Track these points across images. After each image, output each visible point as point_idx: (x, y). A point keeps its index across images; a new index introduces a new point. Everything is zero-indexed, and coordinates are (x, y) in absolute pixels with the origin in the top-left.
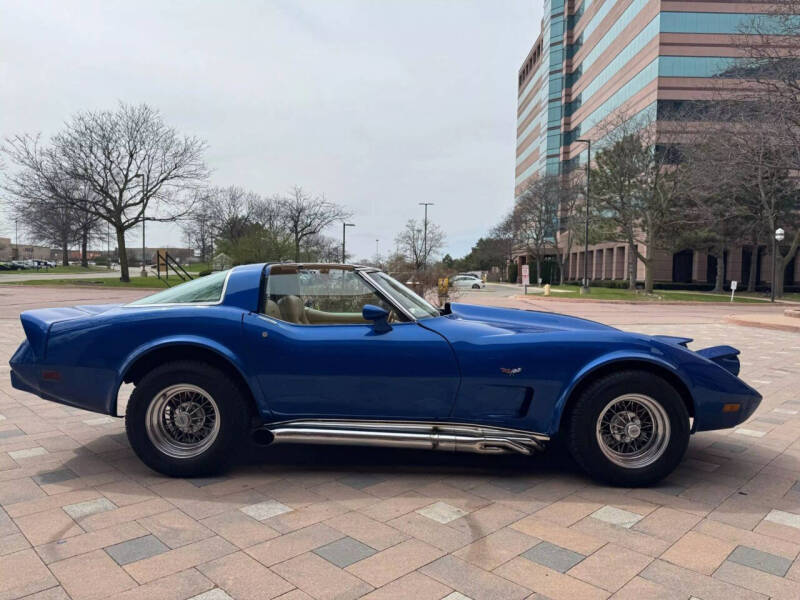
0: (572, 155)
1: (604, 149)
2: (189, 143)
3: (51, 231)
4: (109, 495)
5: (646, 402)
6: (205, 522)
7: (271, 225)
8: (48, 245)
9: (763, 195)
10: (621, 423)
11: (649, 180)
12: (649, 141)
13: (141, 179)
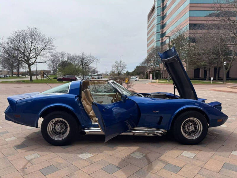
0: (164, 40)
1: (174, 39)
2: (49, 38)
3: (8, 66)
4: (38, 152)
5: (195, 120)
6: (68, 160)
7: (74, 63)
8: (7, 70)
9: (220, 52)
10: (188, 126)
11: (187, 48)
12: (186, 36)
13: (35, 50)
